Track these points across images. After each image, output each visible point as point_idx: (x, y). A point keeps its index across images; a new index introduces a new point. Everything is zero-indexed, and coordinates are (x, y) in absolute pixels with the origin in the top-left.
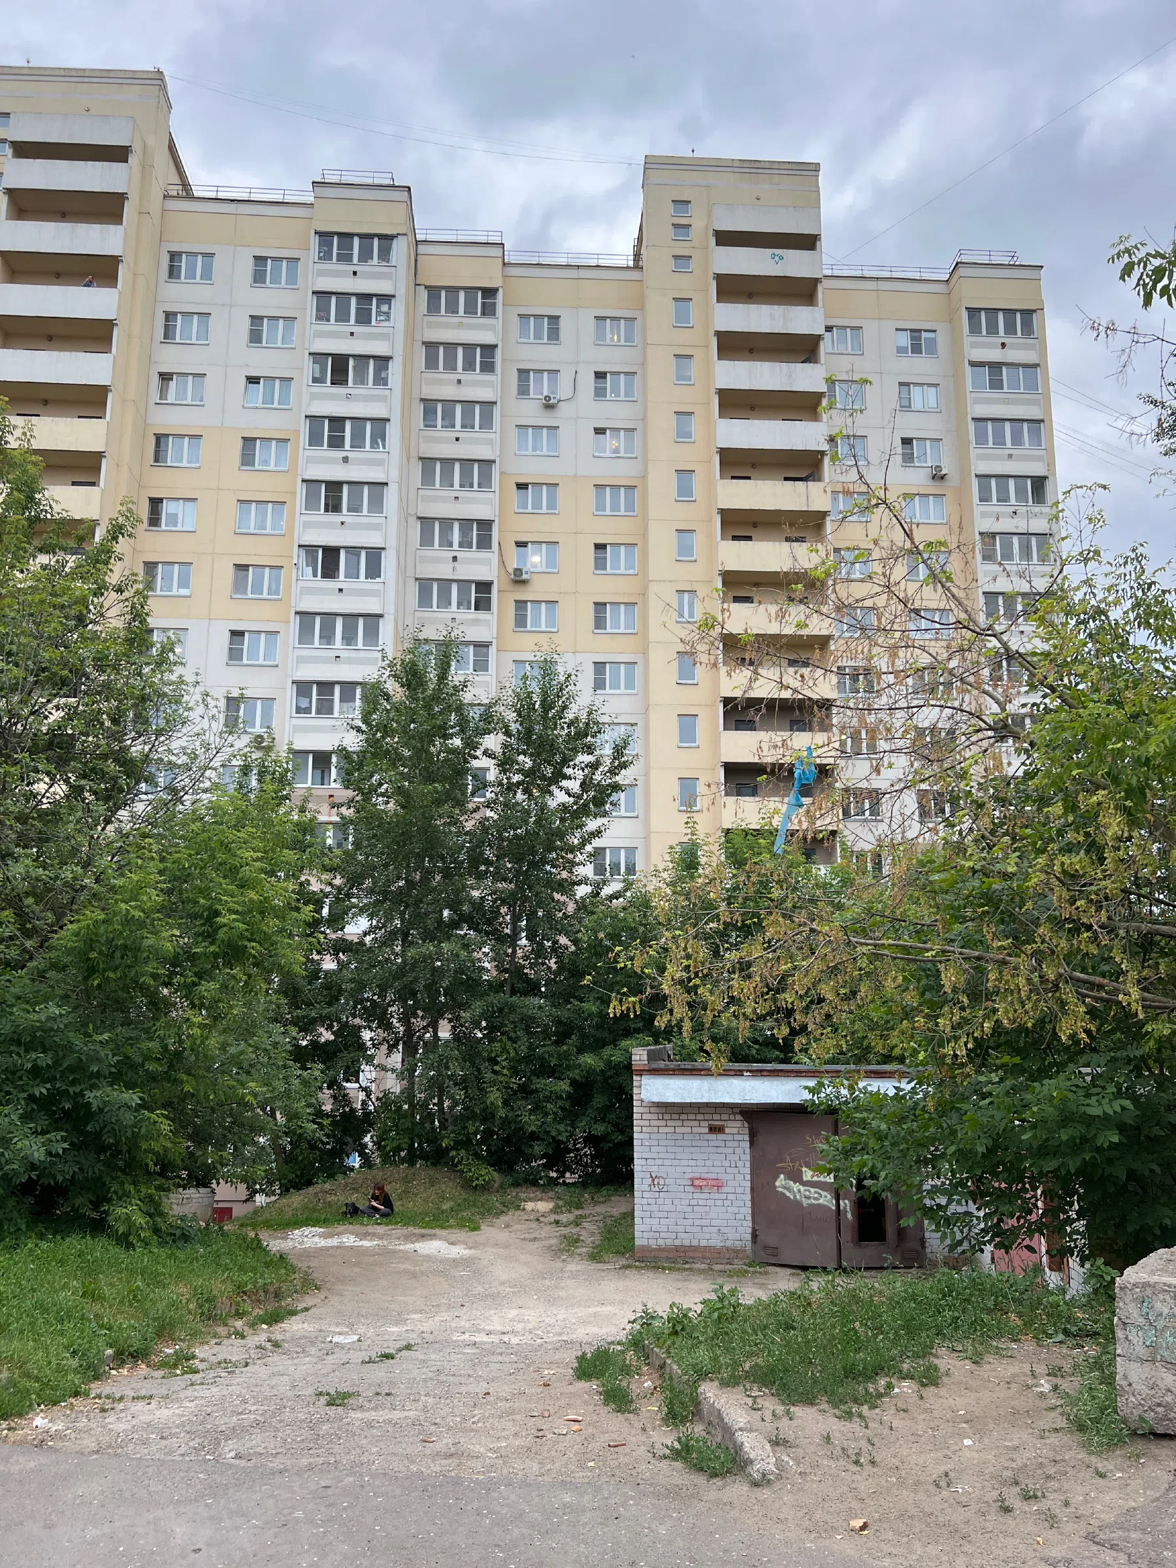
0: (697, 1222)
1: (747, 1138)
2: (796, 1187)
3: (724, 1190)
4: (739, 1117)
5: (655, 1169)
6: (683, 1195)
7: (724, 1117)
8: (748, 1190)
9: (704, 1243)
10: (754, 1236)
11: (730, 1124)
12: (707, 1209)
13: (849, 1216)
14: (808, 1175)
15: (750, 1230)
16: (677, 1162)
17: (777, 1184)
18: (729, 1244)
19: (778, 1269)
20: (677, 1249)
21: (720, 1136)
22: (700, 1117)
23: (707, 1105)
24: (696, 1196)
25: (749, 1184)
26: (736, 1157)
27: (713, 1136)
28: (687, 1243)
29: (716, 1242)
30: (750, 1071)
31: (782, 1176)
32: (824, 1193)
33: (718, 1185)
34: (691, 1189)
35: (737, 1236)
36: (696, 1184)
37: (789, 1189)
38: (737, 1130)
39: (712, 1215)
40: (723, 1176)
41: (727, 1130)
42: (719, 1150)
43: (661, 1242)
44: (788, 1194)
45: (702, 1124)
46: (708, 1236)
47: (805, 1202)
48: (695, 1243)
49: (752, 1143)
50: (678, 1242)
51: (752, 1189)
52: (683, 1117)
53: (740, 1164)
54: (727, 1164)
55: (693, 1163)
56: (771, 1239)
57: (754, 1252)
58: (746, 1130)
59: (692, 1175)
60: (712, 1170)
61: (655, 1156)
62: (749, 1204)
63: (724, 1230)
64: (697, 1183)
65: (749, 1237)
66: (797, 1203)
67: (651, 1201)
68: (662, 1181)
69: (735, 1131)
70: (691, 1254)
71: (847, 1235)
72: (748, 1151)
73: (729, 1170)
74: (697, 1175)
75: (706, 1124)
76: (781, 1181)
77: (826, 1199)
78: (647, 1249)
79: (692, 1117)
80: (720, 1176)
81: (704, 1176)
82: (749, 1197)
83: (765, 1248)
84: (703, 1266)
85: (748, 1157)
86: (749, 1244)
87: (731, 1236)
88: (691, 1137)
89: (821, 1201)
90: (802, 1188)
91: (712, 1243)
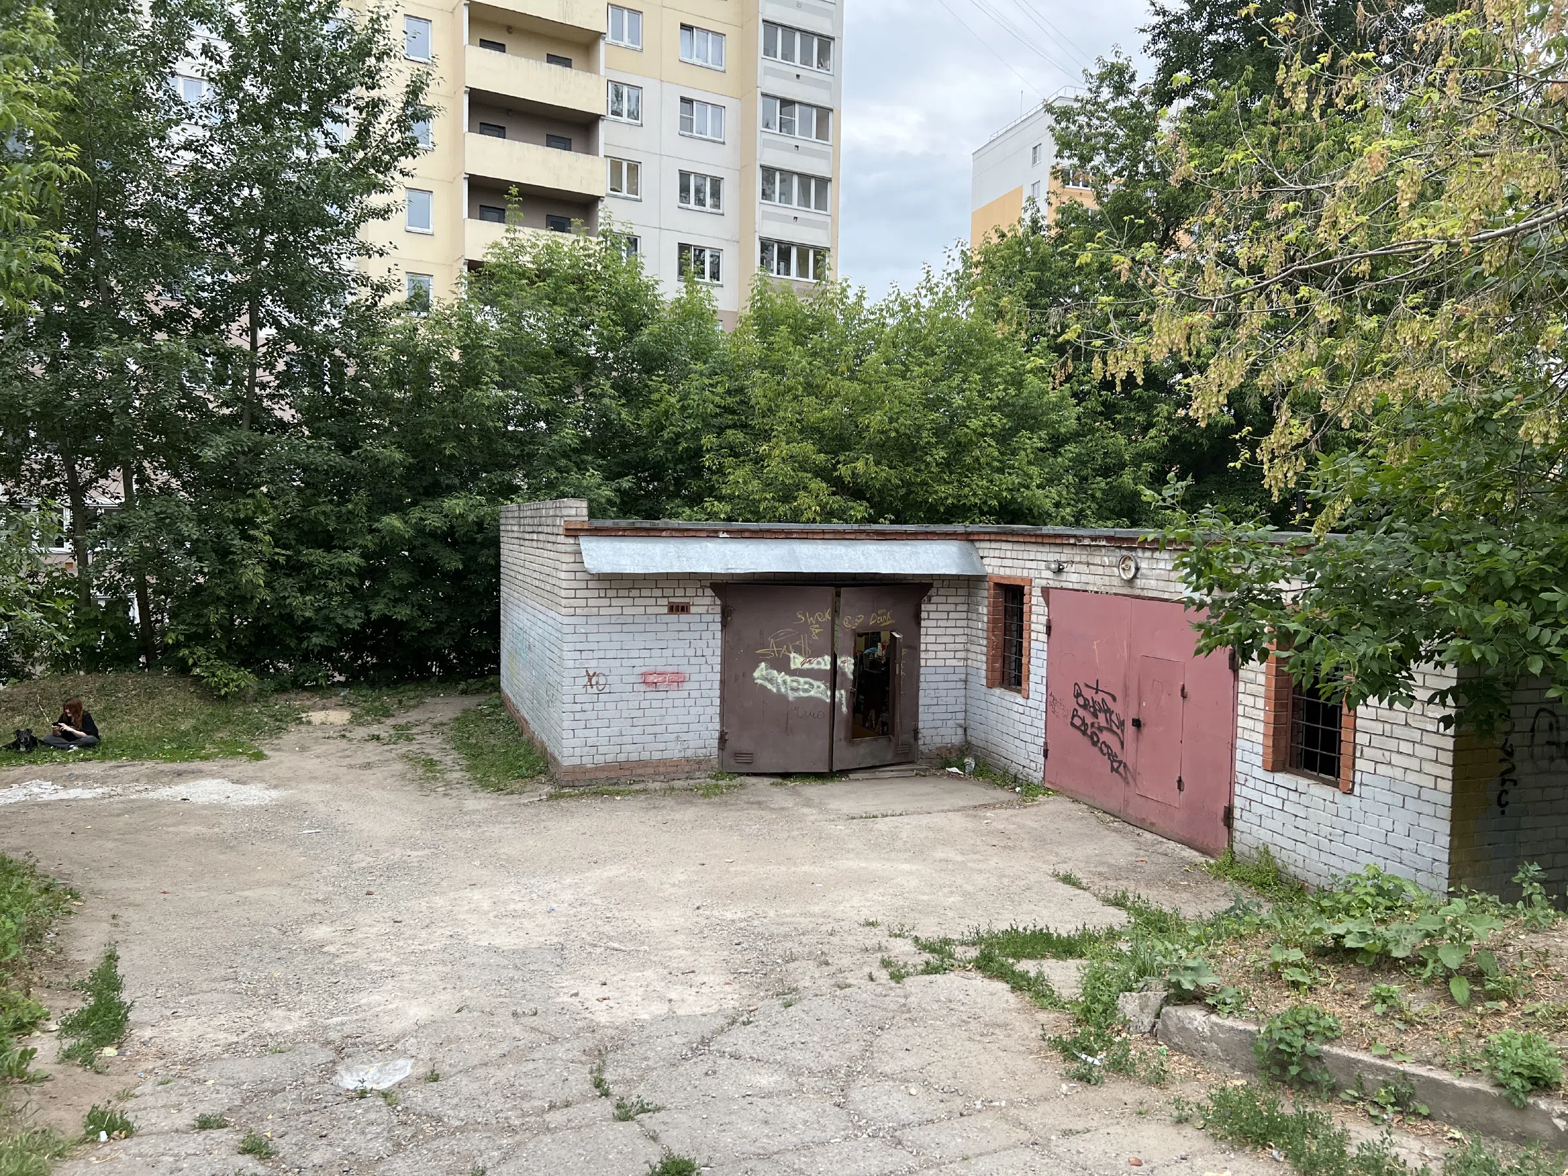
0: (649, 730)
1: (718, 618)
2: (780, 677)
3: (686, 686)
4: (709, 592)
5: (593, 663)
6: (630, 696)
7: (690, 592)
8: (717, 685)
9: (657, 756)
10: (722, 739)
11: (697, 601)
12: (663, 712)
13: (844, 709)
14: (797, 661)
15: (717, 735)
16: (624, 654)
17: (756, 674)
18: (689, 753)
19: (753, 780)
20: (621, 766)
21: (684, 617)
22: (658, 593)
23: (668, 577)
24: (648, 695)
25: (718, 676)
26: (703, 644)
27: (674, 617)
28: (634, 757)
29: (674, 752)
30: (727, 532)
31: (763, 665)
32: (816, 683)
33: (679, 680)
34: (643, 688)
35: (701, 743)
36: (649, 681)
37: (770, 681)
38: (706, 608)
39: (668, 720)
40: (685, 669)
41: (693, 609)
42: (681, 635)
43: (600, 759)
44: (769, 686)
45: (660, 602)
46: (662, 746)
47: (791, 696)
48: (645, 756)
49: (724, 624)
50: (622, 758)
51: (722, 682)
52: (635, 593)
53: (708, 652)
54: (691, 652)
55: (646, 653)
56: (745, 745)
57: (722, 762)
58: (718, 609)
59: (643, 670)
60: (671, 661)
61: (594, 646)
62: (717, 702)
63: (684, 736)
64: (651, 679)
65: (715, 743)
66: (782, 698)
67: (585, 707)
68: (602, 680)
69: (703, 610)
70: (640, 771)
71: (840, 732)
72: (719, 635)
73: (693, 660)
74: (651, 669)
75: (665, 602)
76: (761, 672)
77: (819, 690)
78: (580, 769)
79: (645, 593)
80: (681, 669)
81: (660, 669)
82: (718, 693)
83: (737, 754)
84: (657, 785)
85: (719, 642)
86: (715, 751)
87: (692, 744)
88: (644, 619)
89: (812, 693)
90: (788, 678)
91: (667, 755)
